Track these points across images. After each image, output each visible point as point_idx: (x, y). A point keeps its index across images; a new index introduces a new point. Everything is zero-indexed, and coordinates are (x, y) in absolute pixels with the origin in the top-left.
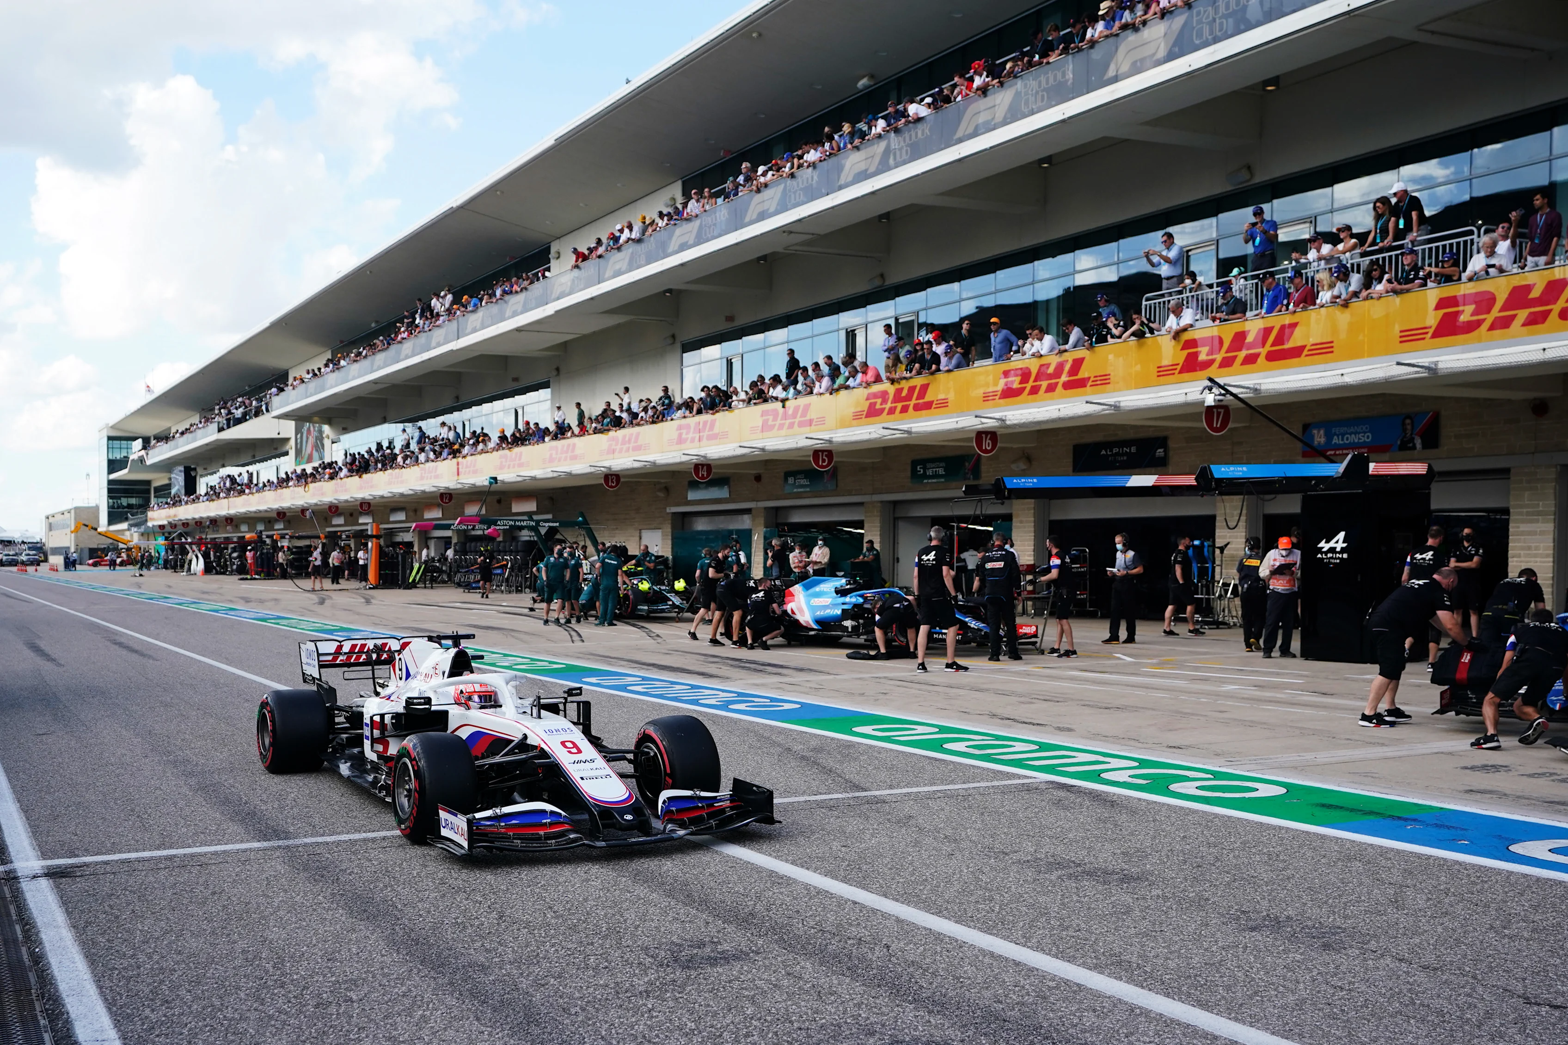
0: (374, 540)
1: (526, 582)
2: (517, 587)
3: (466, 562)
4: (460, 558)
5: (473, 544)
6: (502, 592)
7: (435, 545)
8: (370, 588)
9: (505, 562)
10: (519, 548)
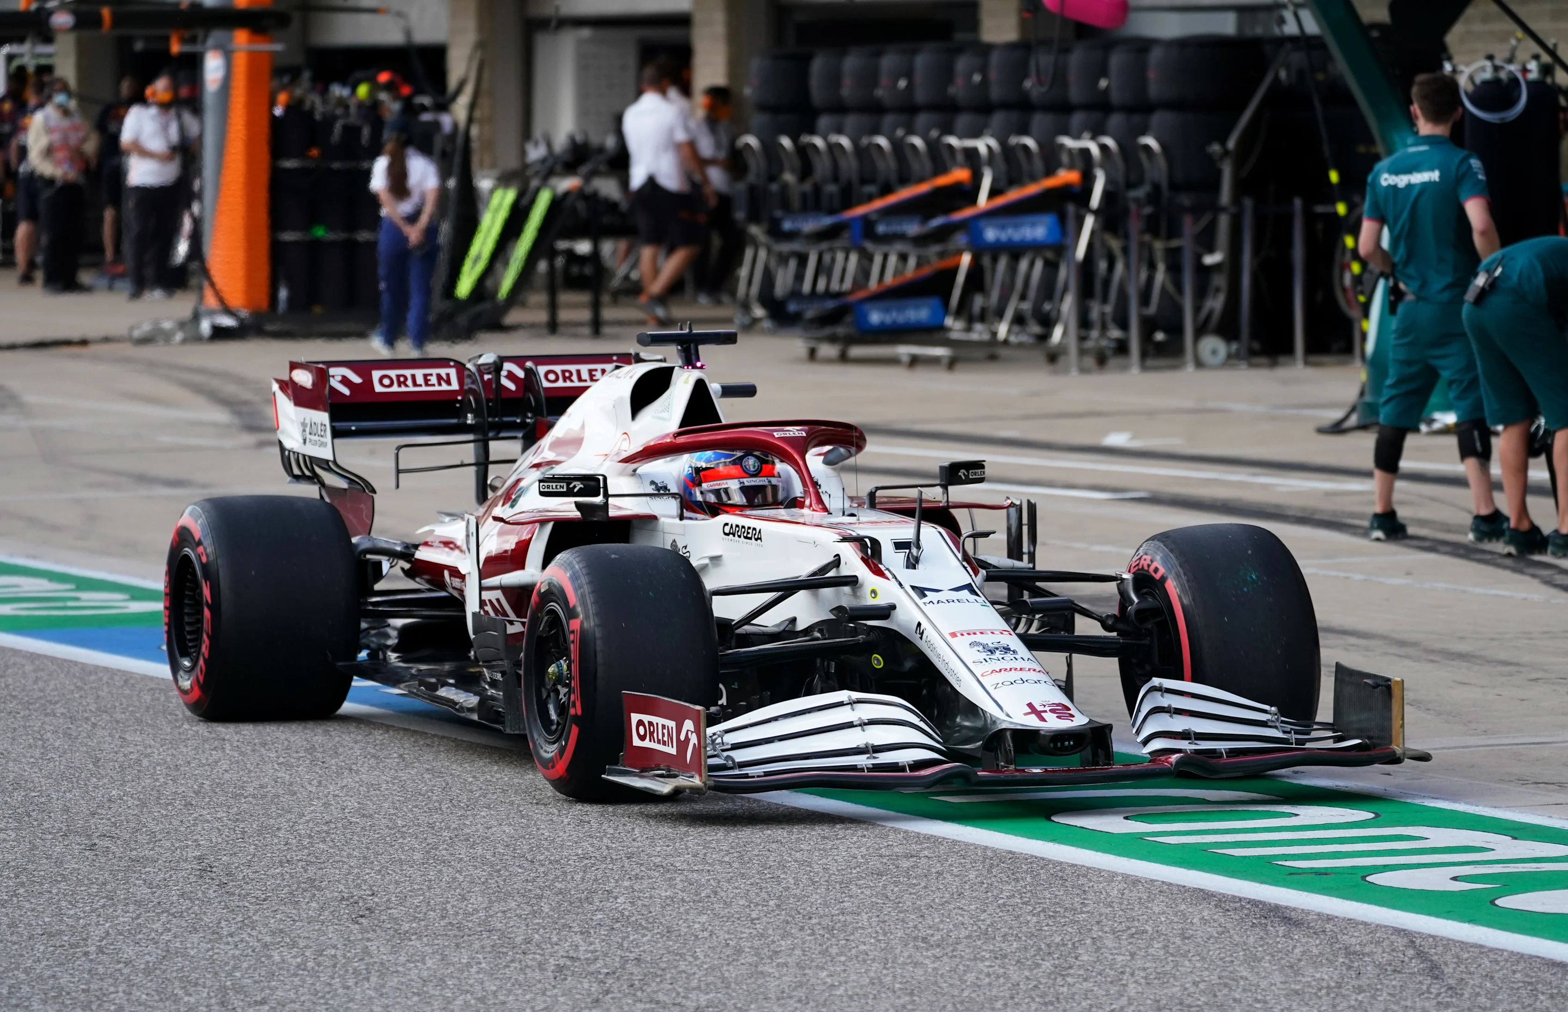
0: (241, 38)
1: (1201, 292)
2: (1149, 326)
3: (806, 171)
4: (770, 149)
5: (852, 62)
6: (1053, 357)
7: (583, 68)
8: (220, 334)
9: (1067, 176)
10: (1155, 90)
